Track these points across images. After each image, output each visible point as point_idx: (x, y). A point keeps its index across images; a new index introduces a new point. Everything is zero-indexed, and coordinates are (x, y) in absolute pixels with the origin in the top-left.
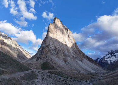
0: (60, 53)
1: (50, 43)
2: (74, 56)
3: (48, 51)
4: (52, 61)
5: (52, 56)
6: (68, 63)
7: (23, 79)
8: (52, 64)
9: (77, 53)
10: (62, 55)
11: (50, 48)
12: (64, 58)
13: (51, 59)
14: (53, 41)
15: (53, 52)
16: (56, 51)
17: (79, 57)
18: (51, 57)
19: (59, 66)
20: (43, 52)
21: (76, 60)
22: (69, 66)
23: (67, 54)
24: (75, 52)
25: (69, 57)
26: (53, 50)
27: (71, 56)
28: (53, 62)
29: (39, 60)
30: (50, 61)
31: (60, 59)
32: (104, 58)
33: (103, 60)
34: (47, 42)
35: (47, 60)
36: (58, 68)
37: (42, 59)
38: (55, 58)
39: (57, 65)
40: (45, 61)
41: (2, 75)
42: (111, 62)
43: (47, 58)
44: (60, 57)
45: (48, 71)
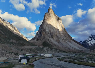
0: (54, 36)
1: (46, 28)
2: (64, 38)
3: (45, 34)
4: (49, 41)
5: (49, 38)
6: (61, 43)
7: (36, 50)
8: (49, 43)
9: (66, 36)
10: (56, 37)
11: (46, 32)
12: (57, 40)
13: (48, 39)
14: (48, 26)
15: (48, 35)
16: (51, 34)
17: (68, 39)
19: (54, 45)
20: (41, 35)
21: (66, 41)
22: (62, 45)
23: (59, 36)
24: (65, 35)
25: (61, 39)
26: (49, 34)
27: (62, 38)
28: (50, 42)
29: (39, 41)
30: (47, 41)
31: (54, 40)
32: (85, 41)
33: (85, 43)
34: (44, 27)
35: (45, 40)
36: (54, 46)
37: (41, 39)
38: (51, 39)
39: (53, 44)
40: (44, 41)
41: (24, 46)
42: (91, 44)
43: (45, 39)
44: (54, 38)
45: (48, 47)
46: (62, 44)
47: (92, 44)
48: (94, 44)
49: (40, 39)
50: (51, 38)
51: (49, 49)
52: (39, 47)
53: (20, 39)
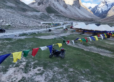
4: (54, 6)
6: (68, 9)
8: (55, 9)
12: (64, 4)
13: (53, 4)
17: (76, 4)
18: (53, 3)
19: (61, 11)
21: (75, 7)
28: (56, 7)
29: (41, 5)
30: (52, 6)
31: (60, 5)
32: (96, 7)
33: (95, 9)
35: (49, 5)
36: (61, 13)
37: (44, 3)
39: (60, 10)
40: (48, 6)
42: (102, 11)
43: (49, 3)
44: (61, 3)
45: (53, 14)
46: (70, 11)
47: (104, 11)
48: (105, 11)
49: (42, 3)
50: (57, 2)
51: (56, 17)
52: (43, 13)
53: (18, 3)
